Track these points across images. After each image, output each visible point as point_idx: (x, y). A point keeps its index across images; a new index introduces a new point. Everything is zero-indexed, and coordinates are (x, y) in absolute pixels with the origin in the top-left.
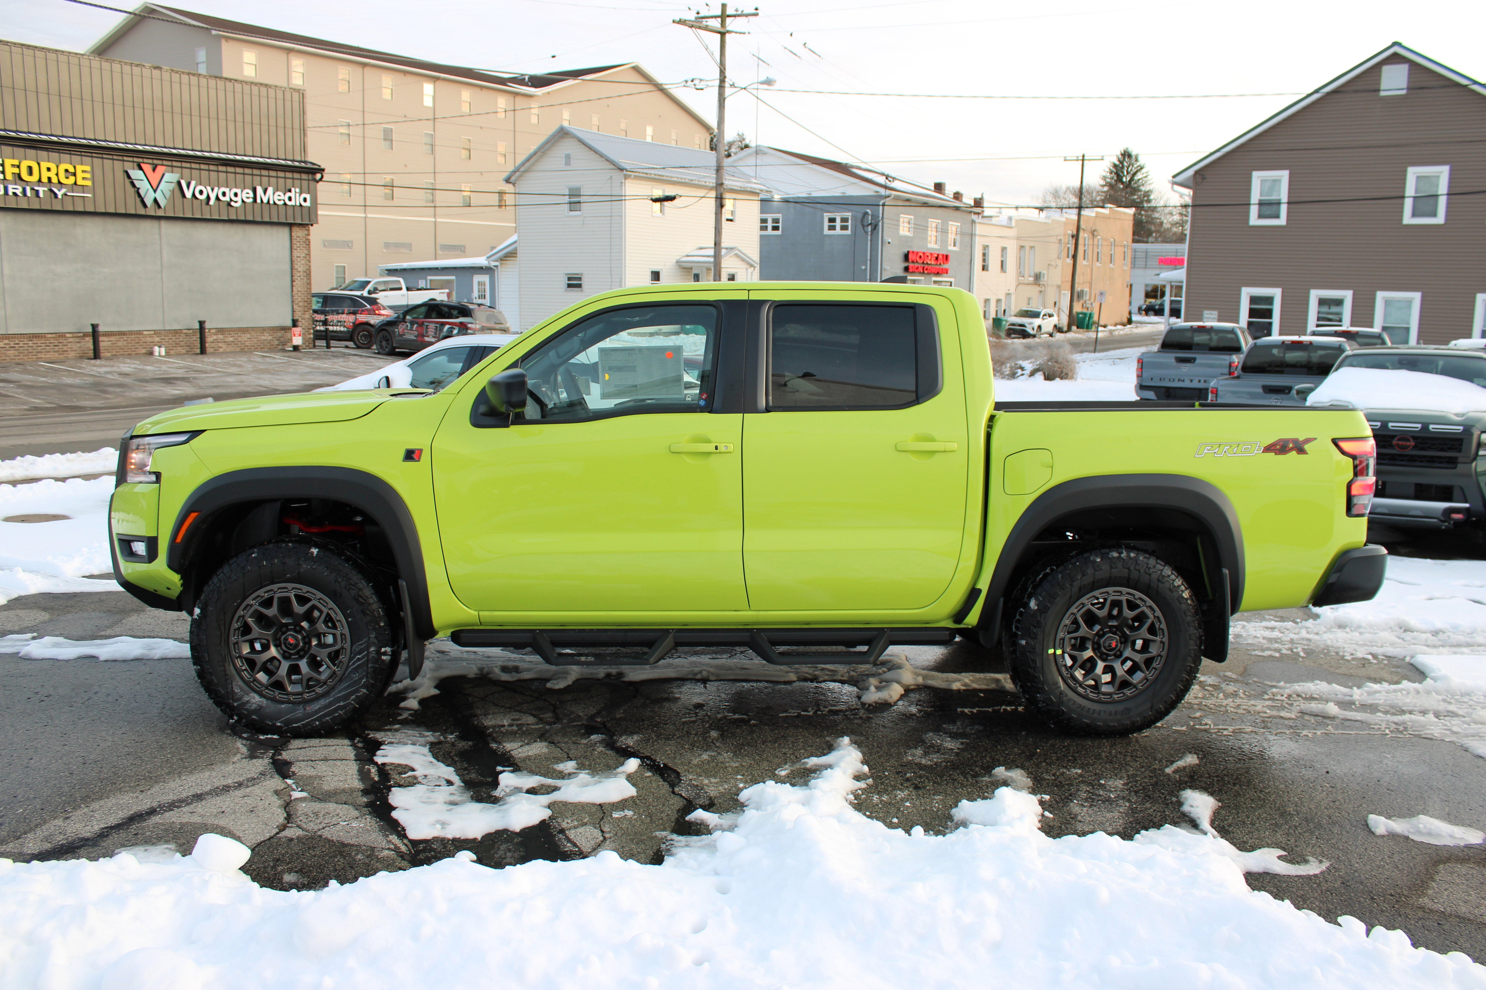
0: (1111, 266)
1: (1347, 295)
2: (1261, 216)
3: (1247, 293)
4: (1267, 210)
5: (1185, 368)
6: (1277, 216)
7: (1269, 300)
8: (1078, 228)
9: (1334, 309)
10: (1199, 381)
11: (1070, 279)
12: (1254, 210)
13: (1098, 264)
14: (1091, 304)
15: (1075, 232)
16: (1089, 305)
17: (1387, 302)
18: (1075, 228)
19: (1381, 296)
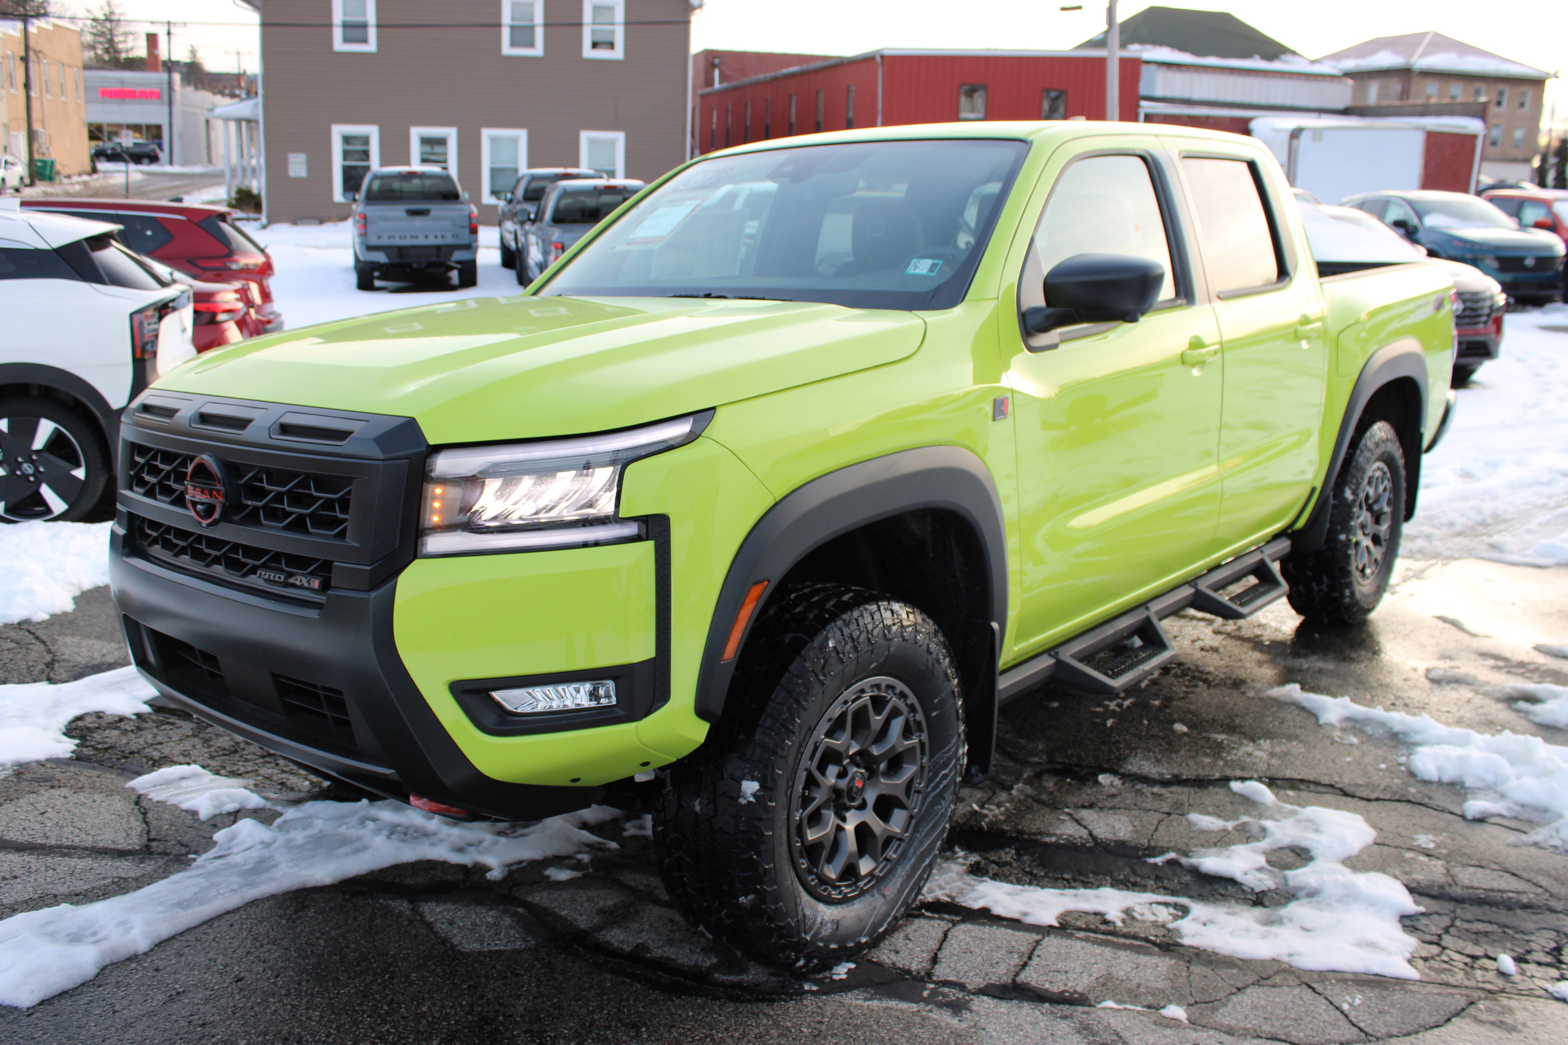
0: (64, 99)
1: (451, 134)
2: (346, 40)
3: (338, 131)
4: (351, 32)
5: (419, 222)
6: (365, 40)
7: (366, 140)
8: (27, 48)
9: (438, 149)
10: (436, 237)
11: (23, 114)
12: (338, 34)
13: (49, 97)
14: (48, 148)
15: (23, 54)
16: (45, 151)
17: (494, 140)
18: (23, 47)
19: (487, 134)
